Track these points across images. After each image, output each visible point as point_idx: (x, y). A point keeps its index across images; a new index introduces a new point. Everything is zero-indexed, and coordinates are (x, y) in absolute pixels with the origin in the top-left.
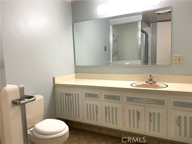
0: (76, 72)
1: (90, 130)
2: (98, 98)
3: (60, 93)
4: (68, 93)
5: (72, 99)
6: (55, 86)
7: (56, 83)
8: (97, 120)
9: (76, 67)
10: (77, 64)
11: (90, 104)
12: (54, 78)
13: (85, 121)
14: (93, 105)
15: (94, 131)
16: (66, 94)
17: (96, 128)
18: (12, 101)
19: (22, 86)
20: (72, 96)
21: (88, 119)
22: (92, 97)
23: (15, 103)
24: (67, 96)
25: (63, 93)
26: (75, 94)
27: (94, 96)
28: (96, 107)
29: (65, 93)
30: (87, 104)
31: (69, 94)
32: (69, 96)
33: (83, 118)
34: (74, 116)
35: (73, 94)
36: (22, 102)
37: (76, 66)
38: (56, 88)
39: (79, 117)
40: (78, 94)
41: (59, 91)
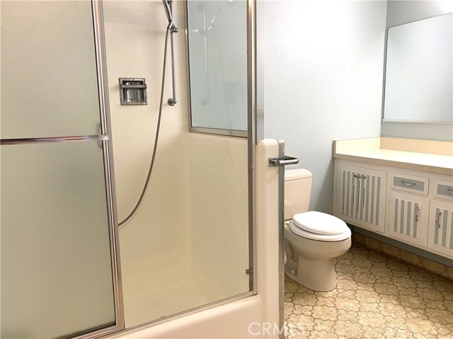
0: (382, 136)
1: (399, 257)
2: (422, 189)
3: (344, 171)
4: (358, 174)
5: (365, 186)
6: (335, 158)
7: (338, 151)
8: (415, 235)
9: (384, 124)
10: (387, 118)
11: (403, 202)
12: (334, 143)
13: (389, 233)
14: (409, 203)
15: (409, 260)
16: (355, 176)
17: (414, 256)
18: (269, 159)
19: (282, 141)
20: (366, 180)
21: (395, 230)
22: (408, 187)
23: (272, 163)
24: (356, 178)
25: (349, 172)
26: (374, 177)
27: (413, 185)
28: (417, 208)
29: (353, 173)
30: (397, 200)
31: (361, 175)
32: (360, 180)
33: (385, 227)
34: (366, 220)
35: (368, 176)
36: (281, 162)
37: (386, 122)
38: (336, 161)
39: (377, 224)
40: (379, 178)
41: (342, 167)
